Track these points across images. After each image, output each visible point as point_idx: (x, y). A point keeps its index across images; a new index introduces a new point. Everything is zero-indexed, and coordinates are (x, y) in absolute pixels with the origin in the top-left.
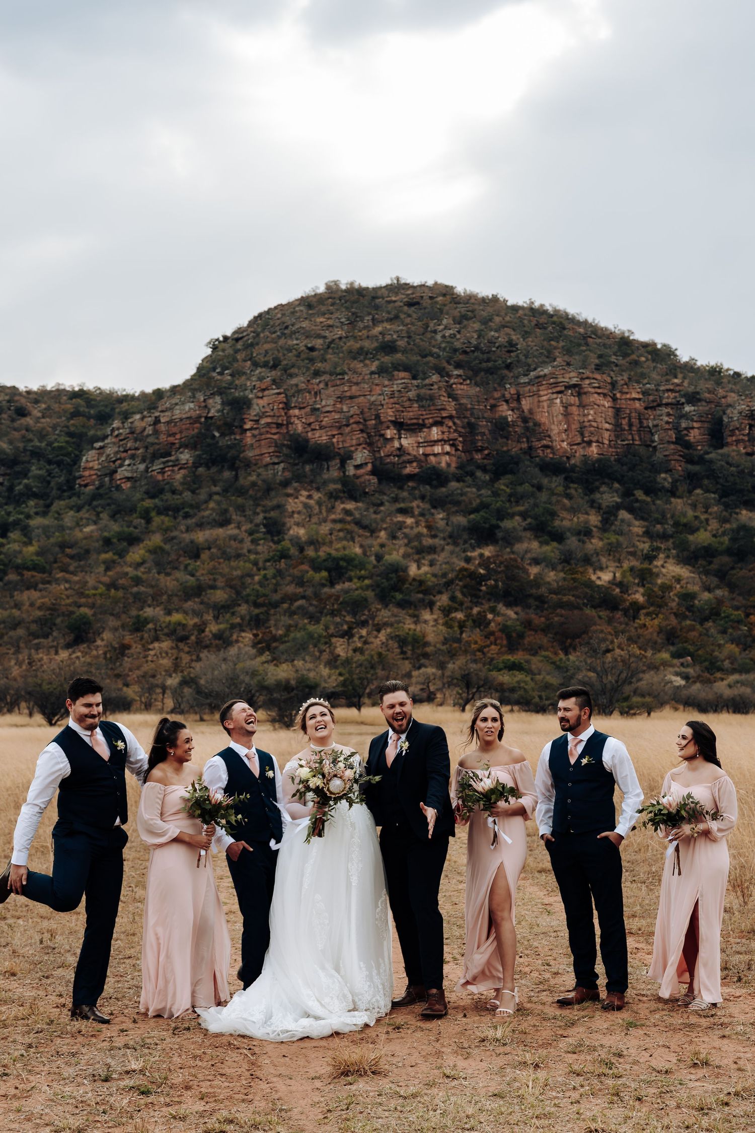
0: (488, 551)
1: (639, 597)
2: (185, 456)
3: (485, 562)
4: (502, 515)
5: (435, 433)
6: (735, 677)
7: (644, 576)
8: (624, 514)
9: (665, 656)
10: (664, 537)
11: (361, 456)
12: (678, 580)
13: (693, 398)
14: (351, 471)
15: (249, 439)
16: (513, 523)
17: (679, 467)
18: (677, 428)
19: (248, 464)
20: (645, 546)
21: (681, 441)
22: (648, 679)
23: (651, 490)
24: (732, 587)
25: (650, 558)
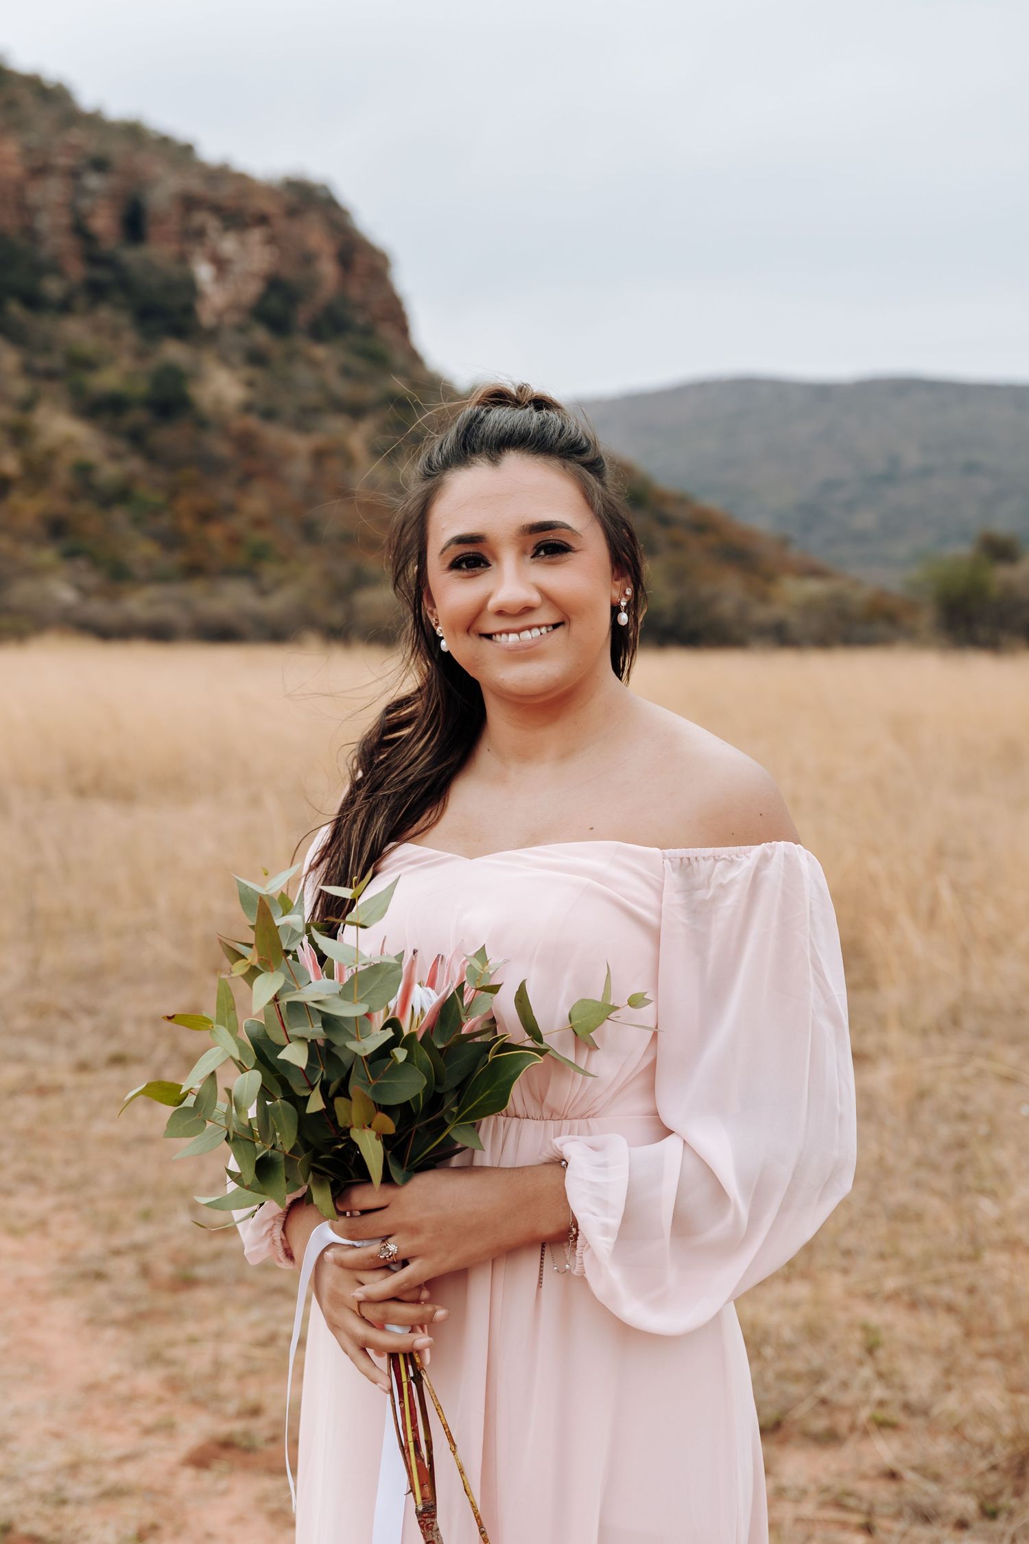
1: (8, 463)
6: (152, 592)
7: (19, 434)
9: (47, 555)
10: (50, 375)
12: (69, 441)
13: (100, 165)
17: (77, 271)
18: (73, 209)
20: (20, 387)
21: (80, 230)
22: (23, 592)
23: (33, 302)
24: (152, 456)
25: (27, 405)
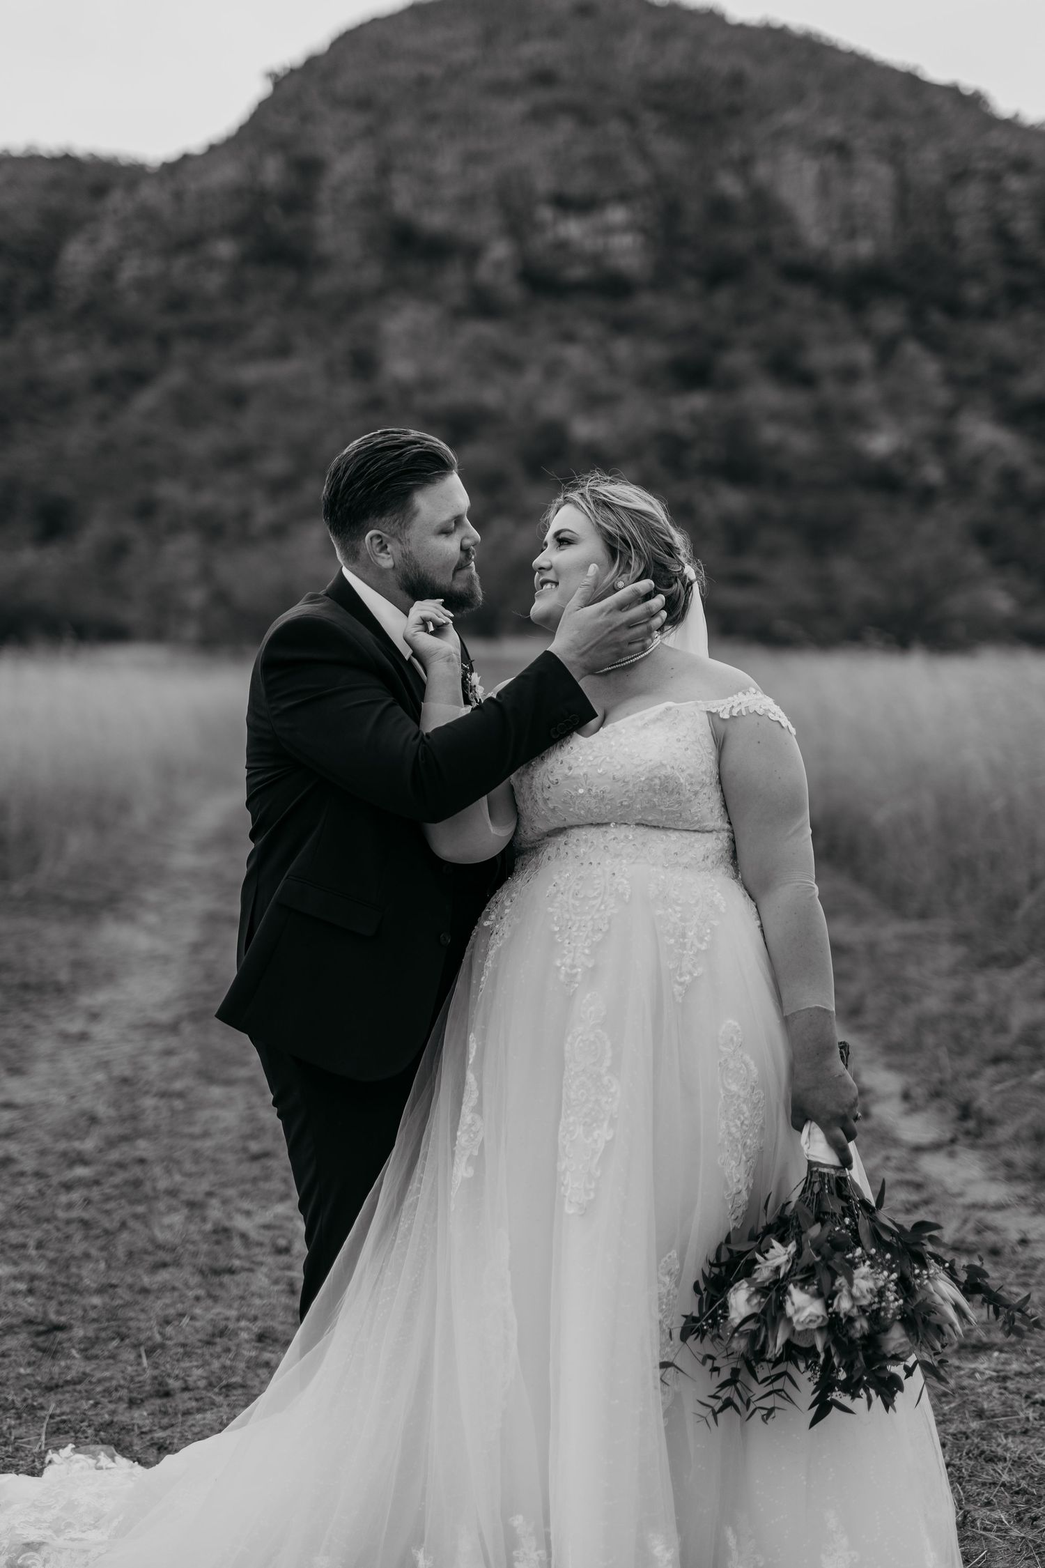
0: (698, 401)
1: (933, 473)
2: (225, 249)
3: (694, 418)
4: (720, 344)
5: (617, 215)
7: (944, 443)
8: (911, 349)
10: (973, 382)
11: (500, 250)
13: (1022, 166)
14: (484, 272)
15: (324, 222)
16: (738, 359)
17: (998, 276)
18: (993, 213)
19: (323, 263)
20: (942, 396)
21: (1001, 234)
23: (955, 309)
25: (951, 413)
